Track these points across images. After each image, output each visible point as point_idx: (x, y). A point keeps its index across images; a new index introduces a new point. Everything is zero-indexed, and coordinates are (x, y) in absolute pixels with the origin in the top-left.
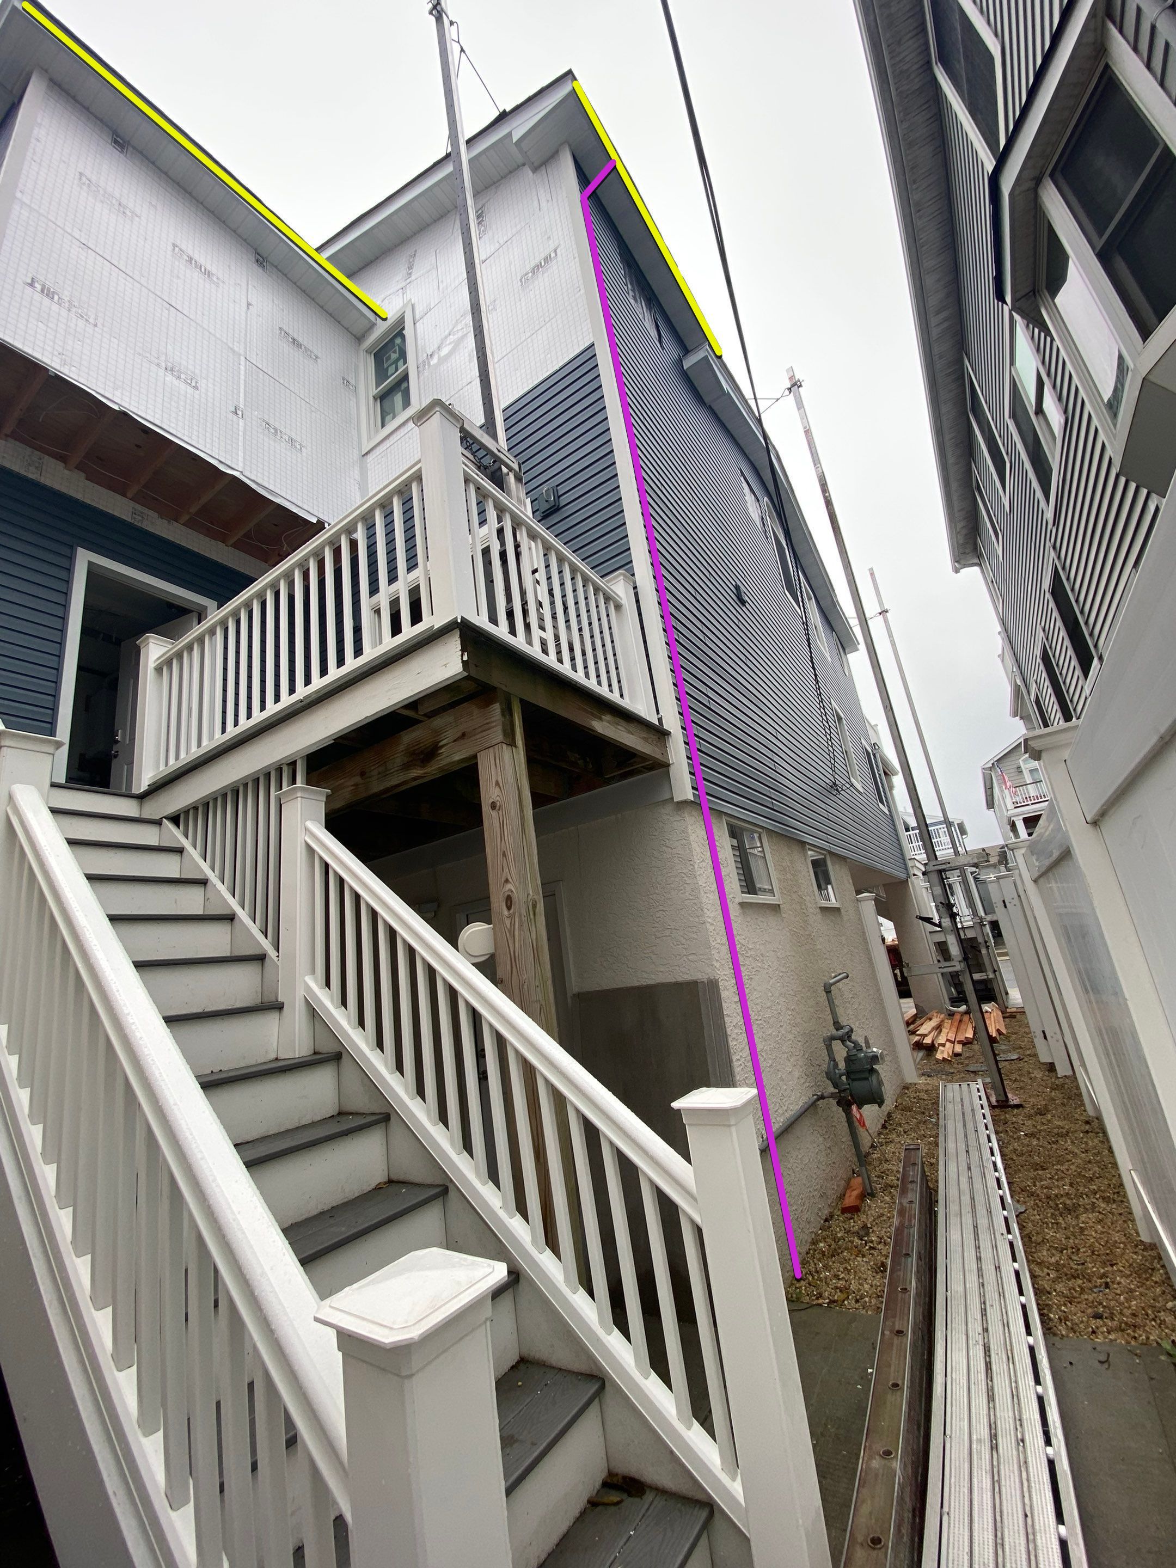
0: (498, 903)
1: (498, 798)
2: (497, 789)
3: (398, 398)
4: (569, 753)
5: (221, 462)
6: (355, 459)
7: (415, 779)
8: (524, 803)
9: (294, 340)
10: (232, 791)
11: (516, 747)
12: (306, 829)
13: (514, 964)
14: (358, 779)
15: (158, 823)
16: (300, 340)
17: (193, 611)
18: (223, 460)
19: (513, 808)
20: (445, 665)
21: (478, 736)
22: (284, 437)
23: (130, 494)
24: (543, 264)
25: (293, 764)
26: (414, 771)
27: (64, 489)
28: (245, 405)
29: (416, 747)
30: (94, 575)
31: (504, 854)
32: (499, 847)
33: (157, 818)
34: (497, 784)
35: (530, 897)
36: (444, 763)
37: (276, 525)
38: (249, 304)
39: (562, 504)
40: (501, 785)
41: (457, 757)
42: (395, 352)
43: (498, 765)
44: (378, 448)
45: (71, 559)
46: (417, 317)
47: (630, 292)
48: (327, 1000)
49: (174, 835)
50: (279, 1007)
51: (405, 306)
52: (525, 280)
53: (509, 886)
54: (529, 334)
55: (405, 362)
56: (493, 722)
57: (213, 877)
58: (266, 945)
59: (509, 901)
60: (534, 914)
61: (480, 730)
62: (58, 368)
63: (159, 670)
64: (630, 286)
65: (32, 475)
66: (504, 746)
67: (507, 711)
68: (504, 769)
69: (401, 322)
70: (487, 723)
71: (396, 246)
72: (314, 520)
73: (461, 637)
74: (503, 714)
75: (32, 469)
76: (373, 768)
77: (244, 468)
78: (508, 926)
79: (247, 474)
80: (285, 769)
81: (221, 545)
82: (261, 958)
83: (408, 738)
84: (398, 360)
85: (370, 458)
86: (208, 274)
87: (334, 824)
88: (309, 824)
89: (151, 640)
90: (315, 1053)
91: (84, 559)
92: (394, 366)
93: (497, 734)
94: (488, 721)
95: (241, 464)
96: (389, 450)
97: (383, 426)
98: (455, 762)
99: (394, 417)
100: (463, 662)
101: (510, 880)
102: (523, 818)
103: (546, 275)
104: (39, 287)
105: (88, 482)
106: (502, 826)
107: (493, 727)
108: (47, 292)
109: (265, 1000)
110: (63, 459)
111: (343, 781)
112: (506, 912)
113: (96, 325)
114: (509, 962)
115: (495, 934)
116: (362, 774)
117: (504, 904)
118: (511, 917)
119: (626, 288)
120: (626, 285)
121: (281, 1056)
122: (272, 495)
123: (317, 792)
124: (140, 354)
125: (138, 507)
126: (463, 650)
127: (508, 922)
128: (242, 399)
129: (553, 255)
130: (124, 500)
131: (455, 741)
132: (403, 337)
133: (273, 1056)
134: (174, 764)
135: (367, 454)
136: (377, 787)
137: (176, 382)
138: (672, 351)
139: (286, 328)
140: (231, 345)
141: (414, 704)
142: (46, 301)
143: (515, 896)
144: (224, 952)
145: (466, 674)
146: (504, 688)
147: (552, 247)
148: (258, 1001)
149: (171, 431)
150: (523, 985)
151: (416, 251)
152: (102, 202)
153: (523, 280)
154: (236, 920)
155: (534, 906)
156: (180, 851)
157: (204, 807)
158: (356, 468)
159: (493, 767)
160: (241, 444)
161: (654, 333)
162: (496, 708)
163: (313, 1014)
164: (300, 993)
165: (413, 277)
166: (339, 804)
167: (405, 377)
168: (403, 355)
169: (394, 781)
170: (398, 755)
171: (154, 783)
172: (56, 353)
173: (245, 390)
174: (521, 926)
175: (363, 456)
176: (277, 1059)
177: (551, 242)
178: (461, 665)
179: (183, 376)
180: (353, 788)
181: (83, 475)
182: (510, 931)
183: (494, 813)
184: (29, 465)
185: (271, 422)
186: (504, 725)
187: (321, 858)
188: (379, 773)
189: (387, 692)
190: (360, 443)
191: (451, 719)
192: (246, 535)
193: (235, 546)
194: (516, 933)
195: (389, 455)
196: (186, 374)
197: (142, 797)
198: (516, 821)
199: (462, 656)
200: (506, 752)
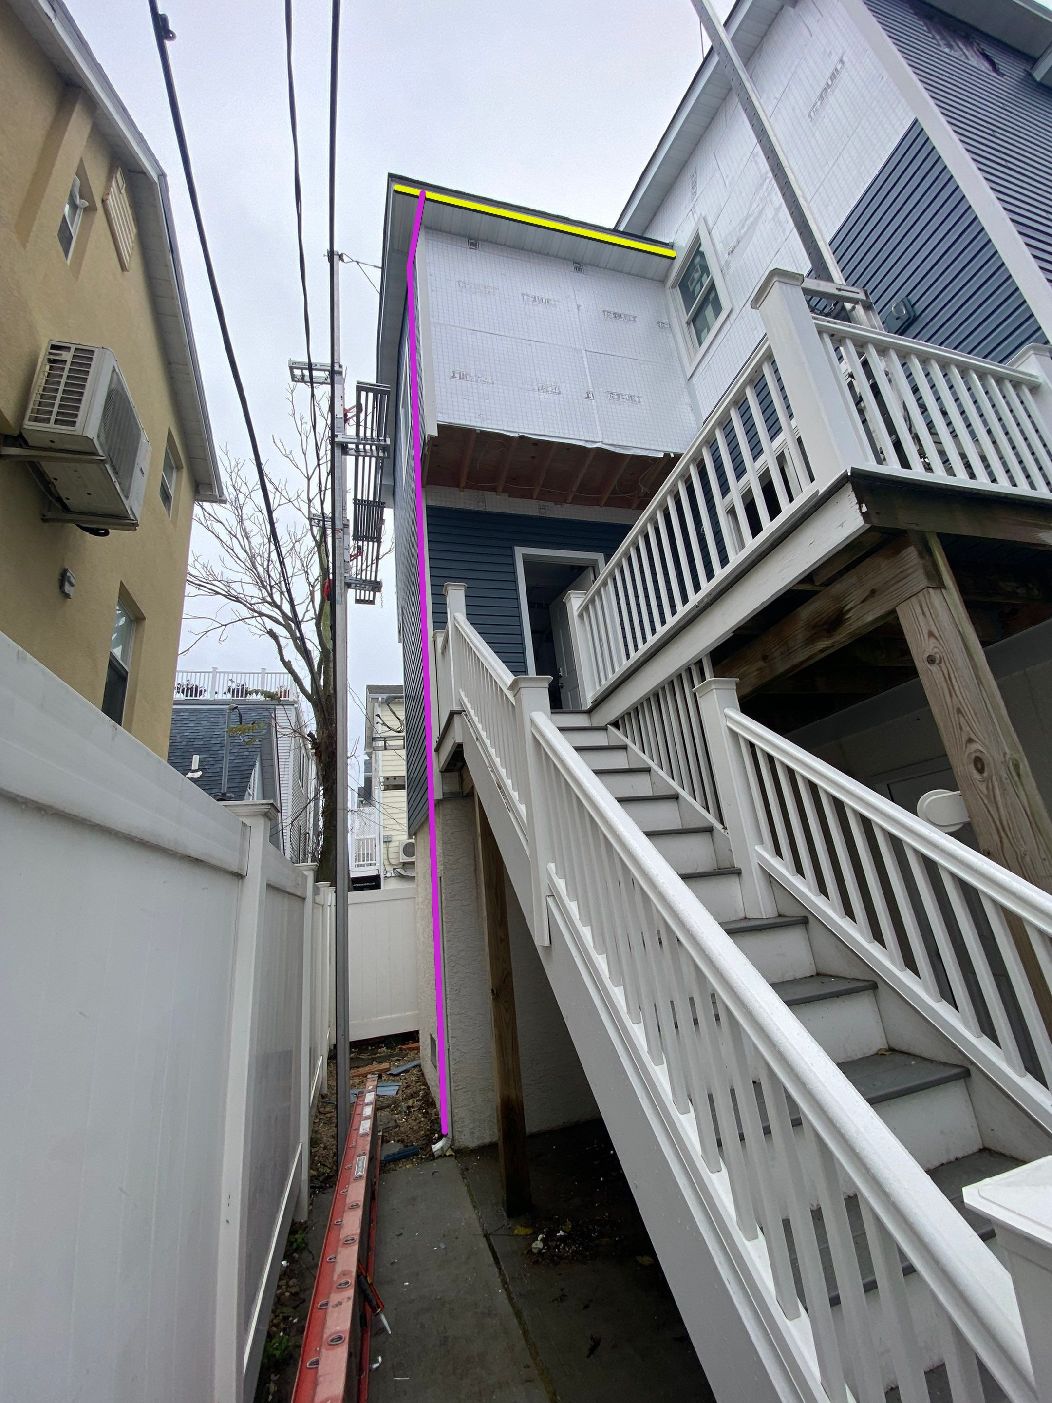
0: (962, 765)
1: (936, 650)
2: (932, 640)
3: (709, 311)
4: (1001, 583)
5: (587, 441)
6: (683, 386)
7: (822, 651)
8: (972, 650)
9: (615, 314)
10: (653, 695)
11: (945, 588)
12: (726, 716)
13: (1003, 834)
14: (761, 664)
15: (605, 729)
16: (620, 312)
17: (588, 567)
18: (588, 439)
19: (960, 657)
20: (841, 525)
21: (892, 589)
22: (625, 397)
23: (535, 496)
24: (830, 83)
25: (699, 663)
26: (820, 643)
27: (499, 510)
28: (593, 388)
29: (817, 620)
30: (529, 563)
31: (959, 711)
32: (949, 704)
33: (603, 725)
34: (931, 634)
35: (1008, 756)
36: (854, 627)
37: (632, 474)
38: (578, 307)
39: (918, 313)
40: (937, 634)
41: (870, 618)
42: (697, 271)
43: (927, 614)
44: (700, 366)
45: (512, 556)
46: (711, 225)
47: (941, 43)
48: (783, 869)
49: (617, 736)
50: (738, 873)
51: (697, 224)
52: (814, 112)
53: (974, 747)
54: (833, 161)
55: (708, 274)
56: (909, 568)
57: (654, 766)
58: (711, 818)
59: (979, 764)
60: (1019, 775)
61: (893, 581)
62: (480, 425)
63: (581, 616)
64: (938, 38)
65: (481, 508)
66: (931, 590)
67: (926, 551)
68: (937, 616)
69: (697, 242)
70: (901, 572)
71: (677, 178)
72: (661, 455)
73: (854, 489)
74: (921, 555)
75: (481, 504)
76: (775, 649)
77: (603, 438)
78: (985, 792)
79: (606, 441)
80: (693, 668)
81: (596, 507)
82: (709, 830)
83: (807, 612)
84: (701, 276)
85: (695, 378)
86: (548, 301)
87: (749, 707)
88: (728, 712)
89: (571, 596)
90: (780, 916)
91: (520, 552)
92: (699, 284)
93: (919, 579)
94: (901, 570)
95: (600, 435)
96: (710, 362)
97: (700, 344)
98: (867, 623)
99: (708, 331)
100: (863, 514)
101: (975, 739)
102: (975, 667)
103: (837, 91)
104: (457, 375)
105: (511, 499)
106: (948, 679)
107: (910, 574)
108: (463, 377)
109: (722, 866)
110: (494, 489)
111: (746, 668)
112: (977, 776)
113: (493, 383)
114: (994, 831)
115: (965, 800)
116: (765, 658)
117: (972, 766)
118: (988, 781)
119: (934, 41)
120: (934, 38)
121: (750, 916)
122: (627, 449)
123: (728, 682)
124: (521, 388)
125: (542, 503)
126: (860, 503)
127: (983, 787)
128: (590, 385)
129: (839, 66)
130: (533, 501)
131: (862, 602)
132: (702, 255)
133: (742, 916)
134: (605, 684)
135: (691, 376)
136: (782, 667)
137: (547, 396)
138: (1013, 70)
139: (607, 309)
140: (573, 346)
141: (809, 578)
142: (464, 382)
143: (987, 757)
144: (677, 825)
145: (868, 526)
146: (916, 528)
147: (835, 58)
148: (716, 867)
149: (551, 434)
150: (1023, 858)
151: (695, 169)
152: (475, 293)
153: (812, 114)
154: (680, 798)
155: (1017, 767)
156: (625, 748)
157: (635, 711)
158: (685, 393)
159: (921, 617)
160: (597, 420)
161: (985, 66)
162: (911, 554)
163: (770, 879)
164: (755, 861)
165: (699, 193)
166: (747, 690)
167: (712, 287)
168: (705, 270)
169: (800, 657)
170: (799, 631)
171: (596, 700)
172: (477, 416)
173: (591, 376)
174: (1004, 790)
175: (689, 380)
176: (746, 918)
177: (833, 57)
178: (861, 518)
179: (550, 389)
180: (757, 673)
181: (507, 495)
182: (988, 797)
183: (934, 668)
184: (479, 502)
185: (614, 391)
186: (925, 567)
187: (745, 739)
188: (782, 654)
189: (779, 572)
190: (684, 371)
191: (854, 580)
192: (612, 493)
193: (607, 505)
194: (999, 798)
195: (712, 366)
196: (551, 386)
197: (589, 712)
198: (967, 673)
199: (860, 508)
200: (935, 597)
